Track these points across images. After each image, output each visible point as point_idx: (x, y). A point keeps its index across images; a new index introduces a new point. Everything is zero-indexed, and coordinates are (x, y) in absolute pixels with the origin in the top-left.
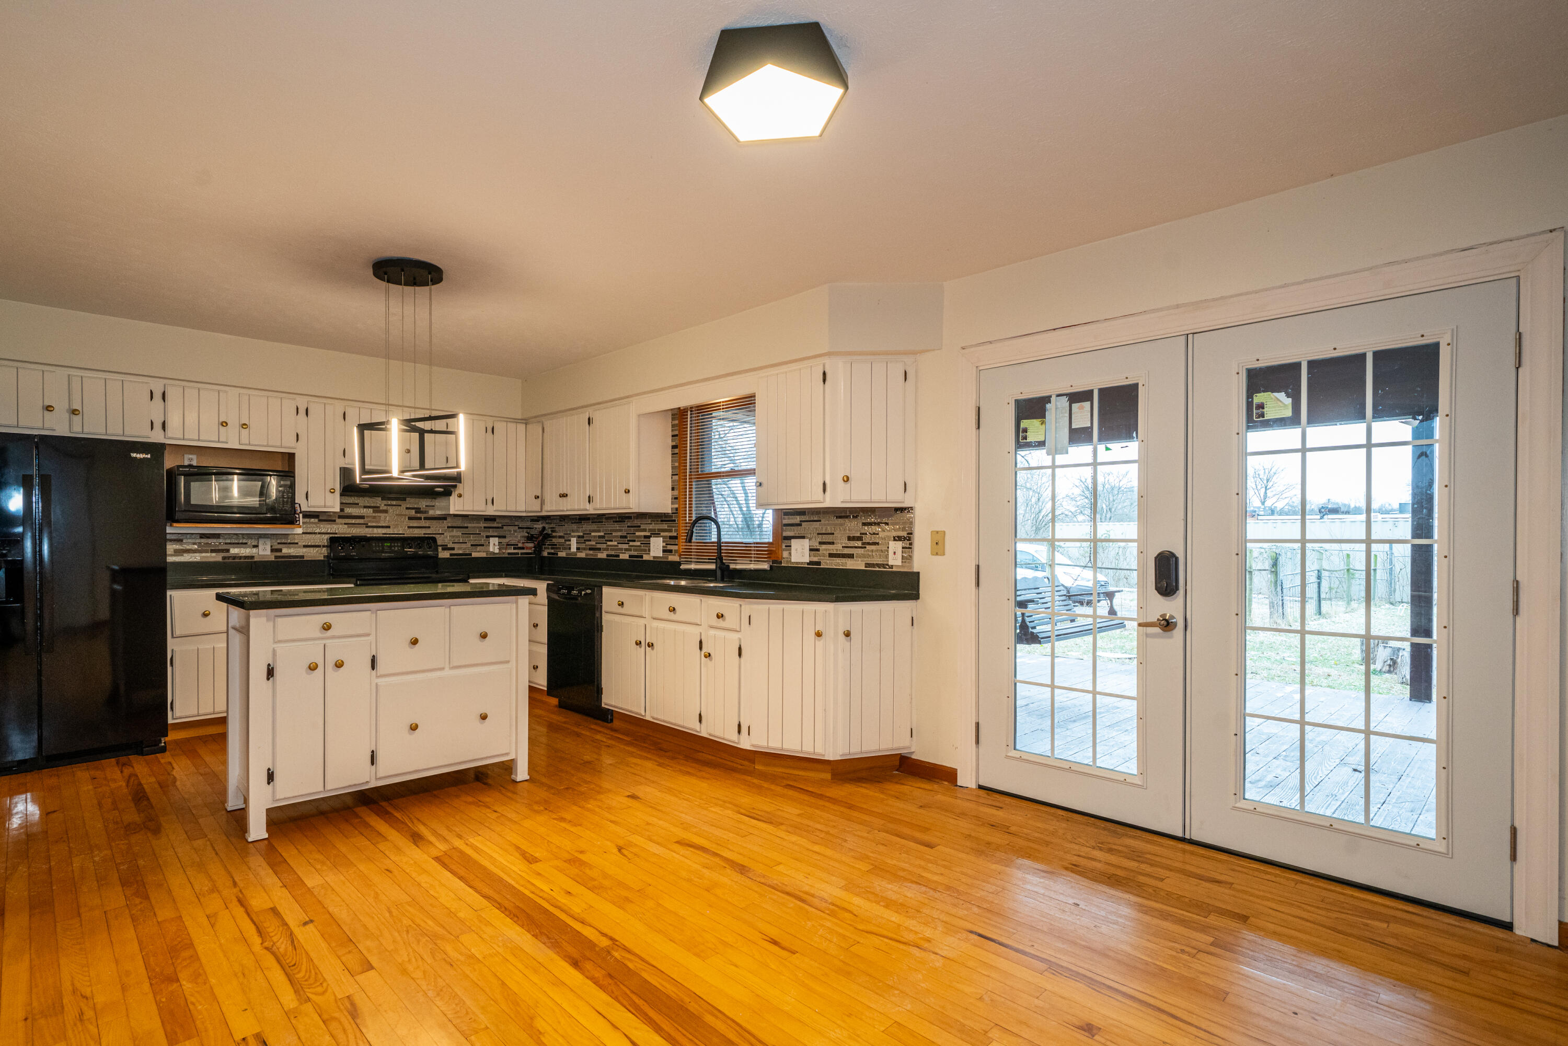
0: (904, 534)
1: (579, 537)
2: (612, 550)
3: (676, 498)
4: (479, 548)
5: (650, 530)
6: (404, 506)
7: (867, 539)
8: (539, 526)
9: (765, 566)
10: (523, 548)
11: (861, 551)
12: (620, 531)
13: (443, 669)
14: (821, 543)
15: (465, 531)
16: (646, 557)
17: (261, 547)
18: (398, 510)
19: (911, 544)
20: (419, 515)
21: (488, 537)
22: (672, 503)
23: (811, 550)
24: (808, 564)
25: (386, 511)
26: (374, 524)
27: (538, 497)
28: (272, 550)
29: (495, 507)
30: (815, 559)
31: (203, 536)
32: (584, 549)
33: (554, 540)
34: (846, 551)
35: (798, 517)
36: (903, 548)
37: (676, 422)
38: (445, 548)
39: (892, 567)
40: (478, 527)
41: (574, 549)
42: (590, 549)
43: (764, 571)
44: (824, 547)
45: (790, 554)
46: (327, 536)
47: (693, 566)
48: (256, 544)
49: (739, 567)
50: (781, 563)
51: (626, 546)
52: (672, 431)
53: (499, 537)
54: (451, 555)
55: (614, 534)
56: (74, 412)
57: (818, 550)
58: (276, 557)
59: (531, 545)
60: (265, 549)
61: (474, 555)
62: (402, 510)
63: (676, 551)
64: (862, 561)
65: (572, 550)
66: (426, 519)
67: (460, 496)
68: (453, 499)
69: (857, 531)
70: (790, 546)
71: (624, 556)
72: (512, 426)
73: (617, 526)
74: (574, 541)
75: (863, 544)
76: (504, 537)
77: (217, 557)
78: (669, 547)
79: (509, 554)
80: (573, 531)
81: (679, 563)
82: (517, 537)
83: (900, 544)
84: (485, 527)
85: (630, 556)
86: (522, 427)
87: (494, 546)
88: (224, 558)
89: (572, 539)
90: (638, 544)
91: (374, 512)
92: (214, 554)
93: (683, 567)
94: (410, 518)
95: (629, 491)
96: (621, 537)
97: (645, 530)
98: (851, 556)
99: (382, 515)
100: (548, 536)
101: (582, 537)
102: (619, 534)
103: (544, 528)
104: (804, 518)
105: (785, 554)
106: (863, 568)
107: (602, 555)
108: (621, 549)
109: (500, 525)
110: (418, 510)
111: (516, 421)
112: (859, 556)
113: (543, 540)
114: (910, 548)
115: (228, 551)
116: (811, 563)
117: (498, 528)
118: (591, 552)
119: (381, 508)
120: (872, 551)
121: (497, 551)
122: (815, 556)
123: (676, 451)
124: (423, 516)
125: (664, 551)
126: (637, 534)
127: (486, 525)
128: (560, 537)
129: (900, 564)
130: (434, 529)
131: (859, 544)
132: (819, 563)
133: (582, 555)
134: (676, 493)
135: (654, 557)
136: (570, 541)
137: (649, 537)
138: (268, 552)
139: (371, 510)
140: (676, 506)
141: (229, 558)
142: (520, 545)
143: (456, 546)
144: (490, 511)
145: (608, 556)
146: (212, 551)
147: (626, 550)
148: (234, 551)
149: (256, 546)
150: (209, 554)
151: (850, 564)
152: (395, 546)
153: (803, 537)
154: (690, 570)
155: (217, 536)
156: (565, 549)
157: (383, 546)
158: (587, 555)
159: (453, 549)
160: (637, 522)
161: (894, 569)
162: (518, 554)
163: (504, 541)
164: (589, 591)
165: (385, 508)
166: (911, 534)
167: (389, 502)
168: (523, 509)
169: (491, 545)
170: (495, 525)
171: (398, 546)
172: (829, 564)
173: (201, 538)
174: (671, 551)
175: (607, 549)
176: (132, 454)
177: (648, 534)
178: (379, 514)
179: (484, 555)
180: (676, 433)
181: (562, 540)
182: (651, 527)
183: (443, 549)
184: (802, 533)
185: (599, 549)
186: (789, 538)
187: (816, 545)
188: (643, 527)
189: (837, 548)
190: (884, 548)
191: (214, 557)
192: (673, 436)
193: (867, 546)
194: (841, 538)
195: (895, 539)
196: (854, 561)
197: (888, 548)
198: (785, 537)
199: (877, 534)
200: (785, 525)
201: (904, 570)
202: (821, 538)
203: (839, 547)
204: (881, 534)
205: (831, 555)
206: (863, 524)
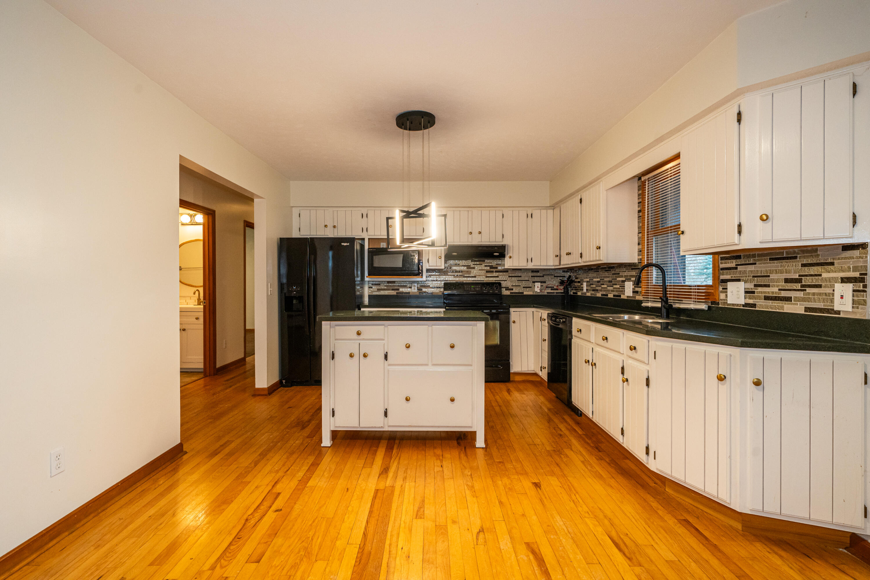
0: (857, 274)
1: (587, 282)
2: (604, 291)
3: (640, 251)
4: (528, 289)
5: (625, 276)
6: (484, 265)
7: (807, 281)
8: (567, 275)
9: (704, 307)
10: (557, 289)
11: (801, 294)
12: (609, 277)
13: (427, 365)
14: (756, 286)
15: (520, 279)
16: (623, 297)
17: (413, 288)
18: (480, 267)
19: (865, 286)
20: (492, 270)
21: (534, 282)
22: (638, 255)
23: (746, 292)
24: (743, 306)
25: (474, 268)
26: (467, 275)
27: (558, 256)
28: (418, 289)
29: (533, 264)
30: (751, 301)
31: (388, 282)
32: (590, 290)
33: (576, 284)
34: (784, 294)
35: (734, 261)
36: (854, 291)
37: (640, 192)
38: (507, 289)
39: (839, 312)
40: (527, 276)
41: (585, 291)
42: (593, 290)
43: (702, 310)
44: (760, 289)
45: (726, 296)
46: (443, 282)
47: (650, 305)
48: (411, 286)
49: (682, 306)
50: (718, 304)
51: (611, 288)
52: (638, 199)
53: (541, 282)
54: (511, 293)
55: (605, 279)
56: (334, 227)
57: (753, 292)
58: (419, 293)
59: (562, 287)
60: (414, 289)
61: (525, 293)
62: (483, 267)
63: (641, 292)
64: (800, 305)
65: (584, 291)
66: (496, 272)
67: (510, 257)
68: (507, 259)
69: (795, 273)
70: (726, 289)
71: (611, 296)
72: (544, 212)
73: (606, 274)
74: (585, 284)
75: (802, 286)
76: (545, 282)
77: (394, 293)
78: (637, 289)
79: (547, 293)
80: (585, 278)
81: (641, 302)
82: (554, 282)
83: (850, 287)
84: (532, 276)
85: (614, 296)
86: (550, 212)
87: (537, 288)
88: (397, 293)
89: (584, 283)
90: (618, 286)
91: (467, 268)
92: (393, 291)
93: (644, 305)
94: (487, 272)
95: (600, 248)
96: (610, 282)
97: (622, 277)
98: (788, 299)
99: (472, 270)
100: (573, 281)
101: (589, 282)
102: (608, 279)
103: (570, 276)
104: (739, 262)
105: (722, 296)
106: (803, 312)
107: (599, 295)
108: (609, 290)
109: (542, 275)
110: (491, 267)
111: (547, 208)
112: (798, 299)
113: (569, 284)
114: (865, 291)
115: (398, 290)
116: (746, 305)
117: (540, 276)
118: (593, 292)
119: (471, 266)
120: (814, 294)
121: (539, 291)
122: (750, 298)
123: (641, 214)
124: (494, 270)
125: (634, 292)
126: (618, 279)
128: (579, 282)
129: (850, 309)
130: (501, 277)
131: (798, 286)
132: (754, 305)
133: (589, 294)
134: (640, 247)
135: (627, 296)
137: (623, 282)
138: (416, 290)
139: (466, 267)
140: (640, 257)
141: (399, 293)
142: (555, 287)
143: (514, 288)
144: (530, 266)
145: (602, 295)
146: (393, 290)
147: (612, 291)
148: (401, 290)
149: (410, 287)
150: (391, 291)
151: (788, 308)
152: (477, 288)
153: (739, 280)
154: (647, 307)
155: (394, 282)
156: (580, 290)
157: (471, 288)
158: (591, 294)
159: (512, 289)
160: (617, 271)
161: (842, 315)
162: (554, 293)
163: (544, 285)
164: (564, 320)
165: (473, 266)
166: (866, 274)
167: (475, 263)
168: (552, 264)
169: (536, 287)
170: (538, 274)
171: (479, 288)
172: (763, 305)
173: (388, 283)
174: (637, 292)
175: (601, 291)
176: (342, 244)
177: (624, 279)
178: (470, 270)
179: (531, 293)
180: (640, 200)
181: (579, 284)
182: (626, 274)
183: (506, 290)
184: (737, 276)
185: (597, 290)
186: (725, 281)
187: (750, 286)
188: (621, 274)
189: (773, 290)
190: (829, 291)
191: (393, 293)
192: (639, 203)
193: (807, 289)
194: (778, 280)
195: (844, 280)
196: (792, 304)
197: (834, 290)
198: (722, 280)
199: (820, 275)
200: (723, 269)
201: (858, 317)
202: (756, 281)
203: (776, 290)
204: (825, 275)
205: (767, 298)
206: (803, 265)
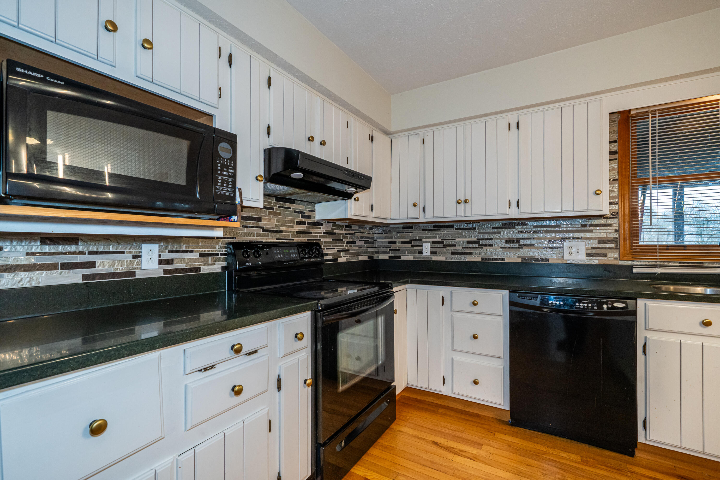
4: (342, 254)
17: (144, 256)
20: (304, 220)
25: (279, 214)
26: (270, 228)
28: (161, 262)
29: (374, 214)
40: (340, 234)
41: (427, 253)
58: (165, 271)
60: (150, 260)
61: (340, 260)
67: (357, 199)
68: (351, 202)
73: (501, 231)
74: (427, 246)
77: (73, 277)
80: (427, 237)
85: (524, 259)
88: (85, 277)
89: (424, 244)
94: (299, 223)
101: (440, 242)
109: (353, 232)
110: (304, 214)
115: (93, 265)
118: (455, 256)
124: (307, 220)
127: (346, 232)
128: (404, 243)
130: (314, 234)
133: (440, 258)
136: (422, 246)
138: (155, 265)
141: (93, 276)
145: (484, 259)
148: (103, 265)
149: (137, 256)
152: (292, 253)
154: (653, 274)
156: (412, 253)
157: (283, 253)
158: (447, 258)
159: (328, 254)
171: (295, 253)
175: (482, 253)
181: (406, 246)
185: (469, 253)
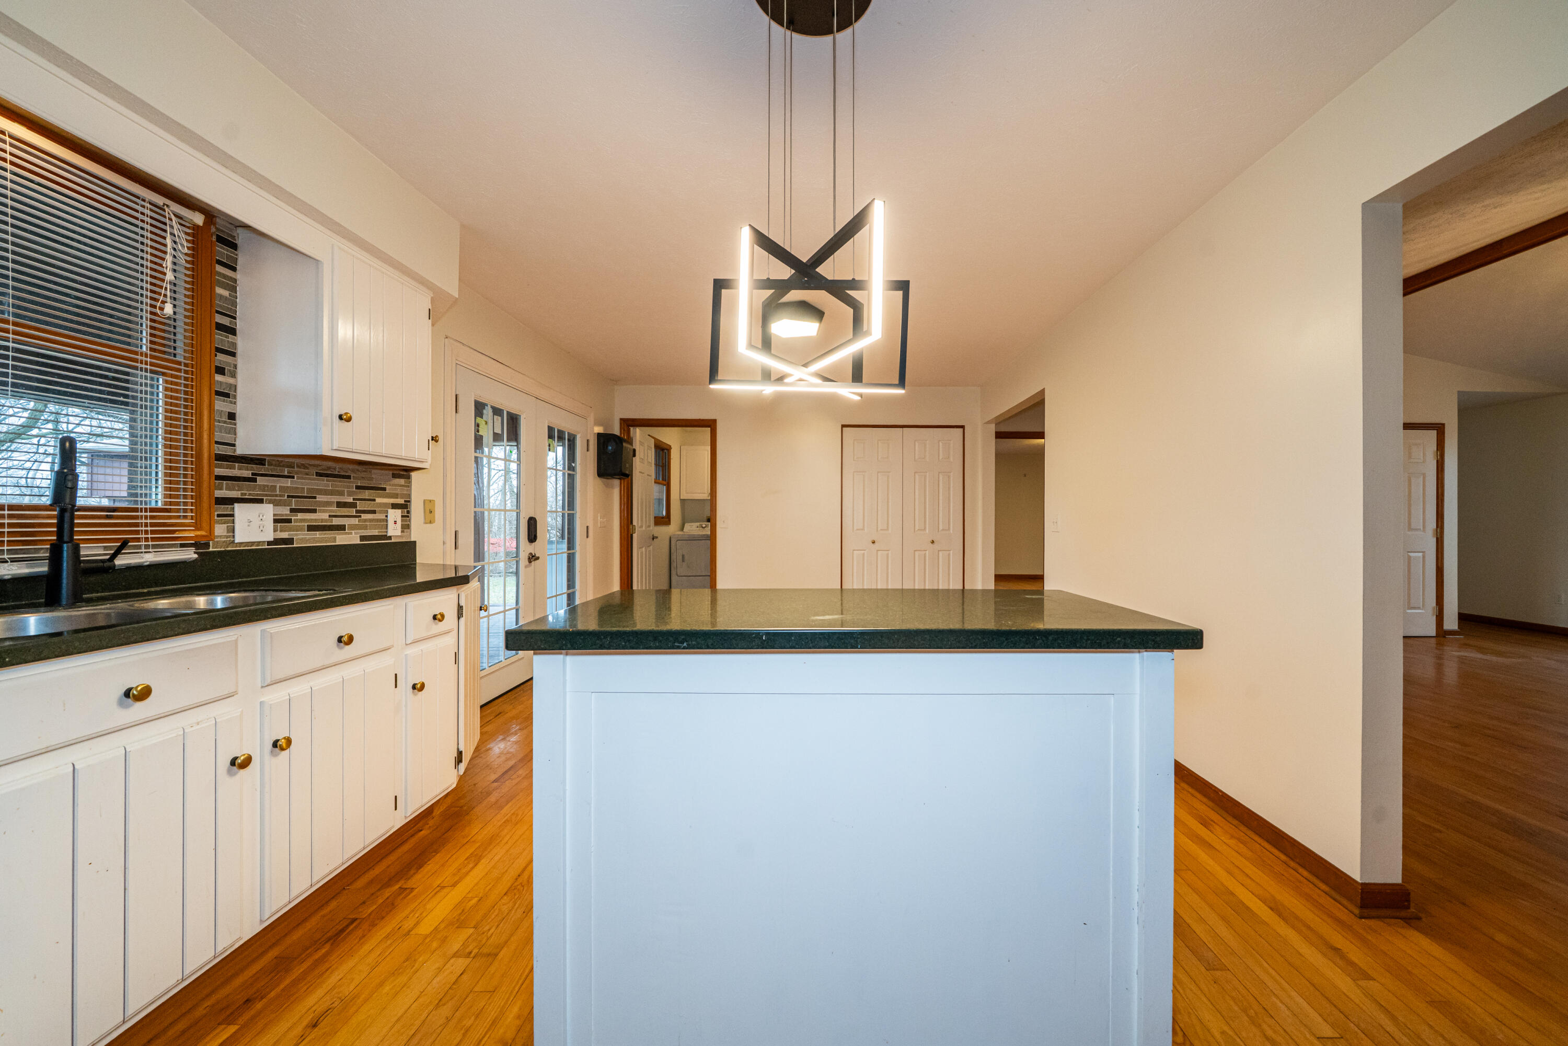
0: (401, 501)
7: (360, 506)
11: (355, 521)
14: (292, 510)
19: (409, 512)
23: (276, 521)
24: (269, 543)
30: (285, 535)
34: (336, 521)
36: (401, 516)
39: (390, 538)
44: (300, 516)
45: (234, 529)
57: (289, 521)
64: (355, 533)
69: (349, 495)
70: (232, 515)
75: (357, 511)
83: (399, 513)
98: (341, 528)
105: (220, 530)
106: (358, 542)
112: (353, 527)
114: (408, 517)
116: (276, 541)
122: (282, 531)
129: (399, 534)
131: (353, 511)
132: (290, 541)
151: (342, 539)
153: (260, 501)
161: (393, 541)
166: (409, 501)
172: (303, 539)
184: (255, 494)
186: (231, 501)
187: (285, 511)
189: (322, 516)
190: (382, 516)
193: (362, 515)
194: (328, 504)
195: (395, 506)
196: (346, 533)
197: (387, 516)
198: (217, 499)
199: (374, 500)
200: (219, 478)
201: (404, 540)
202: (294, 504)
203: (325, 516)
204: (378, 500)
205: (311, 528)
206: (358, 487)
